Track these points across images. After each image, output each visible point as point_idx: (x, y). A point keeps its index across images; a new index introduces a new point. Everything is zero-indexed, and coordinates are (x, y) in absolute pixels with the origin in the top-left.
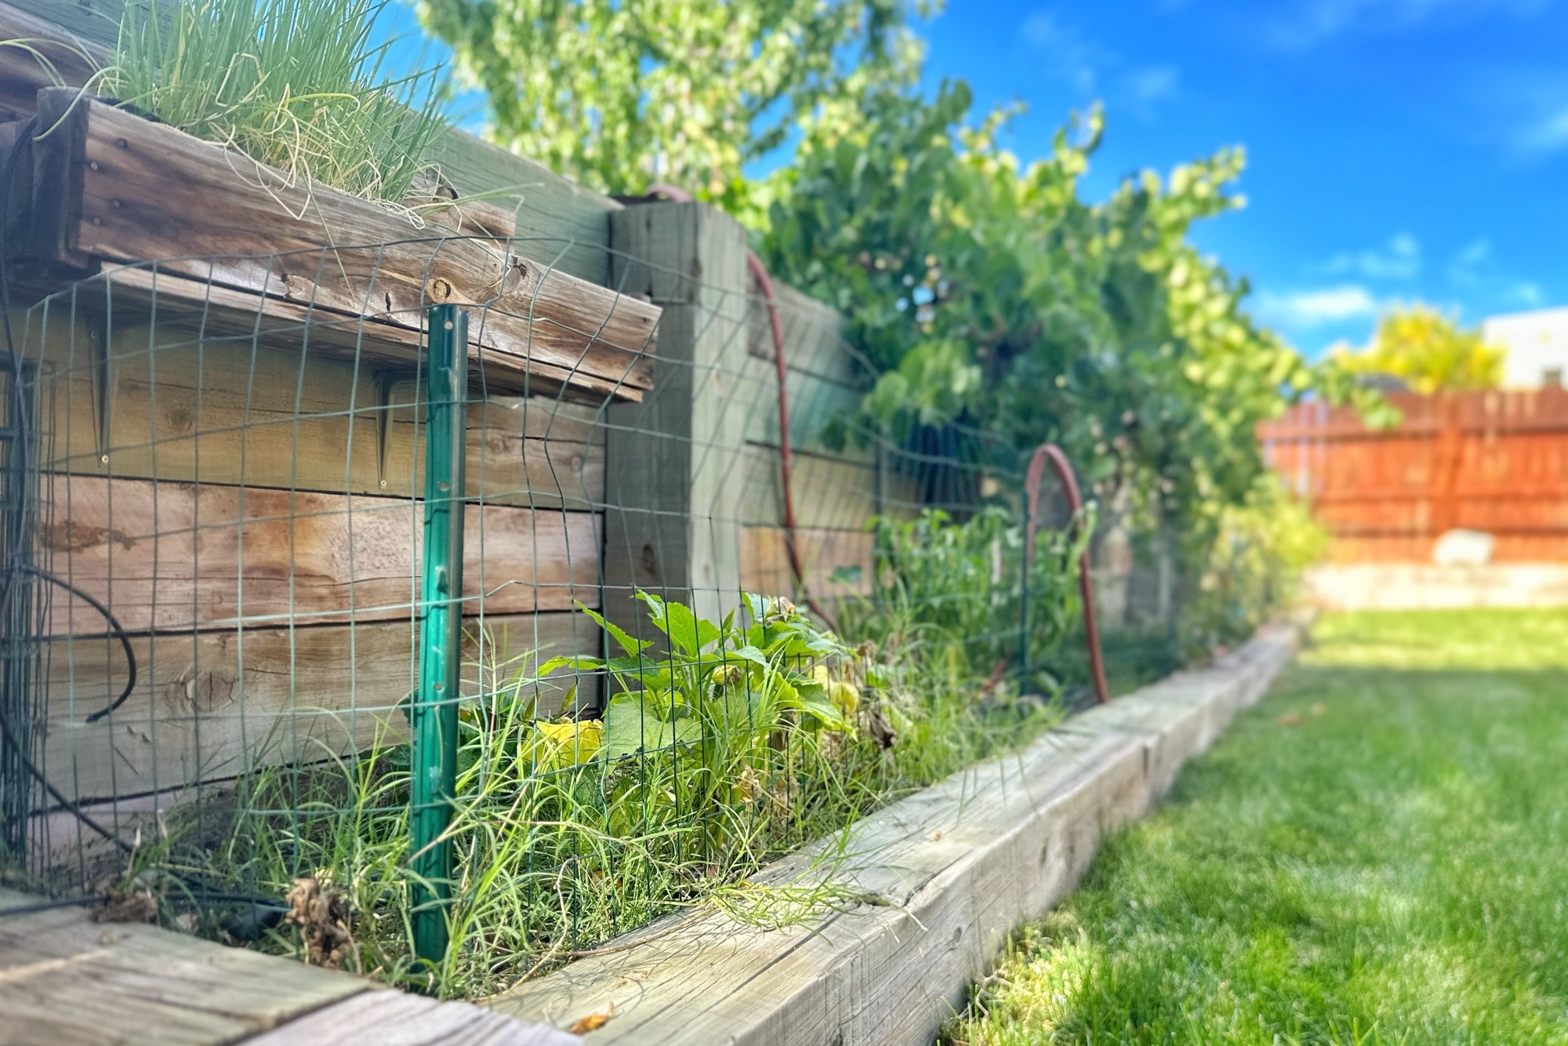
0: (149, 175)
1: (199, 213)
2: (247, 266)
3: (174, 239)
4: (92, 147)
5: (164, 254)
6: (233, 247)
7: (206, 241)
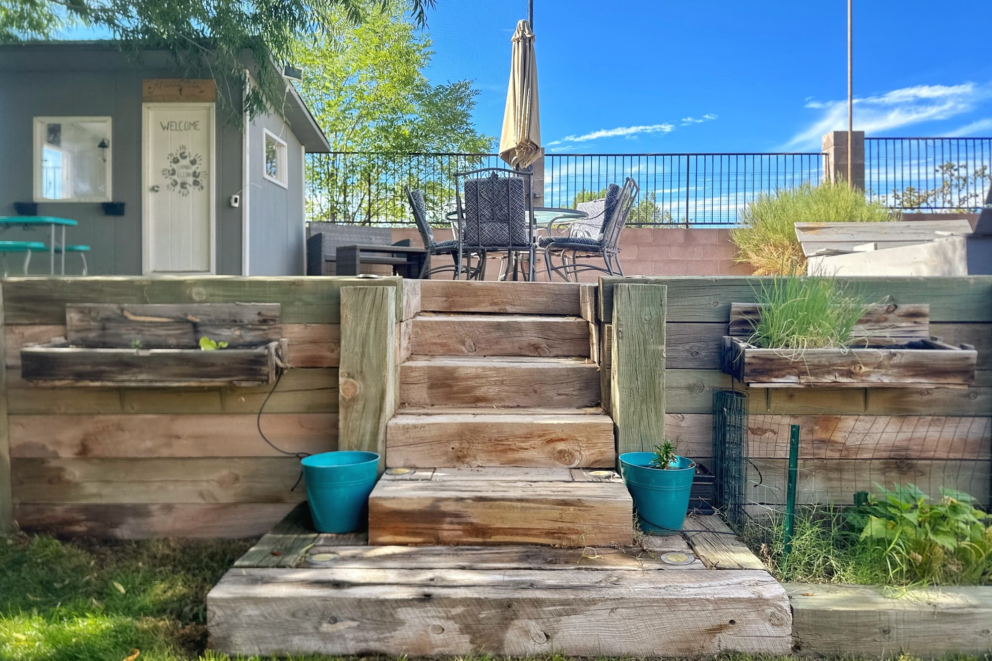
0: (760, 362)
1: (774, 367)
2: (788, 376)
3: (768, 375)
4: (746, 360)
5: (765, 379)
6: (783, 373)
7: (776, 373)
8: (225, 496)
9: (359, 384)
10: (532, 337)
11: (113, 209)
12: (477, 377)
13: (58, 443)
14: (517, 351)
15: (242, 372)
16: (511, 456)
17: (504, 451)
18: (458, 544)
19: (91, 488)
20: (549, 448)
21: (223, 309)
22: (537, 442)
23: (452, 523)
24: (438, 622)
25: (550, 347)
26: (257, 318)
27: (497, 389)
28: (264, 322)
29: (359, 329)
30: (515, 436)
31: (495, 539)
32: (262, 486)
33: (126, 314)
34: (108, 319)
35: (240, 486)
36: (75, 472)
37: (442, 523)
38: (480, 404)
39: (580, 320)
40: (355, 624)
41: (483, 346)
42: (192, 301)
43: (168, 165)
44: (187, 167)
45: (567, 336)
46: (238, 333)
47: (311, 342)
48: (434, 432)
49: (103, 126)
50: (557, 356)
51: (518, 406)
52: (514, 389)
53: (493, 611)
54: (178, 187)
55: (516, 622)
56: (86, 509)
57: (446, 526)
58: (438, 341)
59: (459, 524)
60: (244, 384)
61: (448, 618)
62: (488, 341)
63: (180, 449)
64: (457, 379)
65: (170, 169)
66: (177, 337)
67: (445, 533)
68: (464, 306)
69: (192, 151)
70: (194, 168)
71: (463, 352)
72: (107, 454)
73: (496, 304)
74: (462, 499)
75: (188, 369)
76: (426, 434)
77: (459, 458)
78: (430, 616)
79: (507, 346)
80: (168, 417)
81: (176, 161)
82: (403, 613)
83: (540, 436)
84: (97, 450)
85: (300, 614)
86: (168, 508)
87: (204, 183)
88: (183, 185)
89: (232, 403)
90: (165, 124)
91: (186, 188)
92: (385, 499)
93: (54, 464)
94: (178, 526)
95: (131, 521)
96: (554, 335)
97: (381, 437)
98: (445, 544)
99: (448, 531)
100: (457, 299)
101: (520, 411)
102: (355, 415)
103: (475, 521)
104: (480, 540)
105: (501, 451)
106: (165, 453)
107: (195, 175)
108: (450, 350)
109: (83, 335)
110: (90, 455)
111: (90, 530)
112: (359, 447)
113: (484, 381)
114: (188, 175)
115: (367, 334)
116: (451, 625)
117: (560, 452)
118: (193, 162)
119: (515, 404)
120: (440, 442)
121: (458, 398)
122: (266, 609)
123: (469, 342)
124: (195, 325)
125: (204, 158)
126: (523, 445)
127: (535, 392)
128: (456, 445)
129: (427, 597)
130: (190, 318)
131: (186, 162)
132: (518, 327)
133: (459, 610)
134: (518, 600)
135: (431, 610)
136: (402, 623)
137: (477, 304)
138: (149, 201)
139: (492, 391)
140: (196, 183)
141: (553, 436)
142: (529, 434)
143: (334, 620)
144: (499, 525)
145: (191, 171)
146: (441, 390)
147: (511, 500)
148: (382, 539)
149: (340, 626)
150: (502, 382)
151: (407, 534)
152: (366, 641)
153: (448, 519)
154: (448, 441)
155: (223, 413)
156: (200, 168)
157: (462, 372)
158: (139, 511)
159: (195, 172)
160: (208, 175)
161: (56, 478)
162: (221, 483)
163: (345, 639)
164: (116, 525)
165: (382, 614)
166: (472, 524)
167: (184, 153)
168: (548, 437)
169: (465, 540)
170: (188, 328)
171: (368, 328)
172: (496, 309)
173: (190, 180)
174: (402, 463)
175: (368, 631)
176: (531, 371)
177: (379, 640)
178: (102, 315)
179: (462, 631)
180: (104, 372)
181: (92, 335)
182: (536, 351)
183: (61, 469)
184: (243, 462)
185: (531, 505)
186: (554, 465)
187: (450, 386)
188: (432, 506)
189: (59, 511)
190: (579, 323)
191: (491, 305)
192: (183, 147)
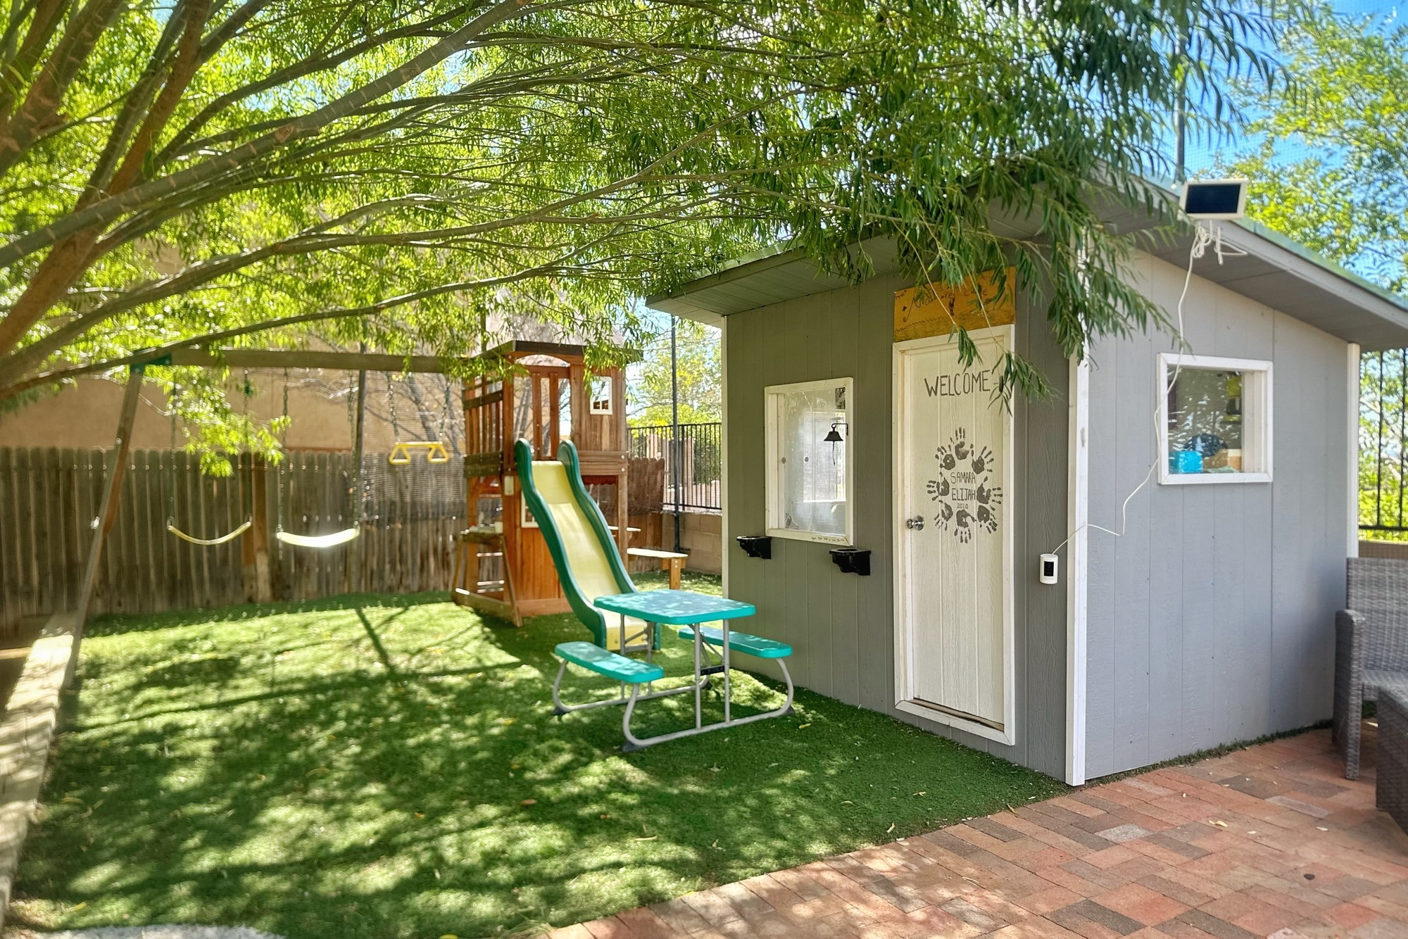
43: (936, 472)
44: (967, 478)
54: (954, 522)
65: (940, 480)
69: (977, 441)
70: (980, 478)
81: (949, 464)
88: (962, 518)
90: (932, 384)
91: (966, 525)
107: (982, 496)
114: (970, 495)
118: (978, 466)
125: (997, 456)
131: (966, 466)
138: (906, 546)
140: (983, 514)
145: (975, 488)
159: (981, 489)
167: (962, 445)
173: (973, 507)
192: (961, 432)
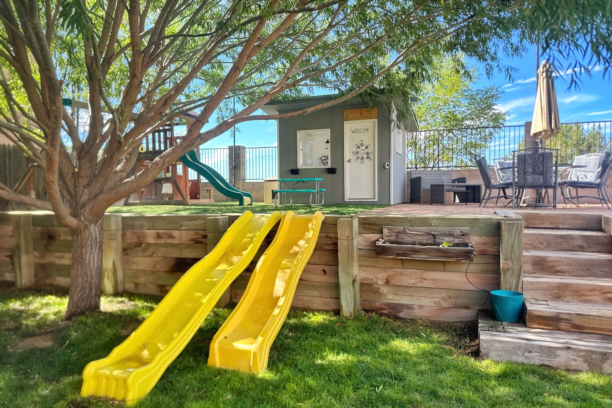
8: (445, 304)
9: (510, 263)
10: (580, 242)
11: (331, 171)
12: (557, 261)
13: (378, 278)
14: (571, 249)
15: (462, 256)
16: (584, 298)
17: (580, 296)
18: (568, 331)
19: (390, 297)
20: (604, 296)
21: (447, 229)
22: (598, 293)
23: (565, 323)
24: (573, 357)
25: (589, 247)
26: (460, 233)
27: (567, 267)
28: (463, 235)
29: (510, 240)
30: (586, 290)
31: (585, 331)
32: (460, 302)
33: (406, 230)
34: (399, 232)
35: (452, 301)
36: (384, 290)
37: (561, 322)
38: (558, 274)
39: (605, 234)
40: (539, 354)
41: (552, 245)
42: (431, 225)
43: (355, 149)
44: (364, 150)
45: (599, 242)
46: (452, 239)
47: (482, 244)
48: (545, 285)
49: (326, 134)
50: (593, 252)
51: (579, 276)
52: (576, 267)
53: (598, 356)
54: (360, 160)
55: (608, 361)
56: (388, 304)
57: (562, 324)
58: (529, 243)
59: (569, 323)
60: (463, 261)
61: (578, 356)
62: (555, 243)
63: (426, 284)
64: (547, 262)
65: (356, 151)
66: (426, 240)
67: (562, 327)
68: (536, 225)
69: (366, 143)
70: (367, 150)
71: (541, 248)
72: (397, 284)
73: (553, 224)
74: (570, 314)
75: (440, 254)
76: (541, 286)
77: (558, 297)
78: (570, 355)
79: (566, 246)
80: (421, 271)
81: (359, 147)
82: (558, 352)
83: (599, 290)
84: (393, 282)
85: (516, 348)
86: (421, 307)
87: (372, 157)
88: (362, 159)
89: (448, 267)
90: (354, 130)
92: (535, 311)
93: (376, 286)
94: (425, 314)
95: (406, 311)
96: (592, 241)
97: (520, 286)
98: (562, 330)
99: (563, 325)
100: (531, 221)
101: (580, 278)
102: (508, 276)
103: (576, 323)
104: (579, 331)
105: (579, 296)
106: (420, 285)
107: (367, 153)
108: (535, 247)
109: (389, 238)
110: (390, 284)
111: (390, 312)
112: (510, 289)
113: (560, 263)
114: (364, 154)
115: (514, 243)
116: (579, 359)
117: (609, 298)
118: (367, 148)
119: (577, 275)
120: (548, 290)
121: (547, 271)
122: (503, 345)
123: (545, 243)
124: (434, 235)
125: (372, 145)
126: (590, 294)
127: (588, 269)
128: (556, 291)
129: (569, 348)
130: (432, 232)
131: (363, 148)
132: (571, 237)
133: (583, 354)
134: (609, 353)
135: (571, 352)
136: (559, 356)
137: (542, 224)
138: (347, 165)
139: (565, 268)
140: (368, 157)
141: (606, 291)
142: (593, 289)
143: (530, 352)
144: (587, 325)
145: (366, 152)
146: (538, 266)
147: (594, 316)
148: (533, 326)
149: (533, 354)
150: (570, 264)
151: (545, 325)
152: (543, 361)
153: (563, 321)
154: (552, 290)
155: (444, 271)
156: (370, 150)
157: (549, 259)
158: (409, 307)
160: (374, 153)
161: (377, 292)
162: (443, 299)
163: (534, 359)
164: (400, 312)
165: (550, 352)
166: (575, 324)
167: (362, 143)
168: (603, 291)
169: (571, 330)
170: (431, 237)
171: (514, 240)
172: (553, 226)
173: (365, 156)
174: (530, 297)
175: (544, 357)
176: (586, 260)
177: (548, 361)
178: (397, 231)
179: (584, 362)
180: (407, 253)
181: (393, 238)
182: (581, 249)
183: (379, 288)
184: (453, 291)
185: (604, 319)
186: (606, 304)
187: (543, 265)
188: (556, 315)
189: (378, 304)
190: (606, 236)
191: (550, 224)
192: (362, 141)
